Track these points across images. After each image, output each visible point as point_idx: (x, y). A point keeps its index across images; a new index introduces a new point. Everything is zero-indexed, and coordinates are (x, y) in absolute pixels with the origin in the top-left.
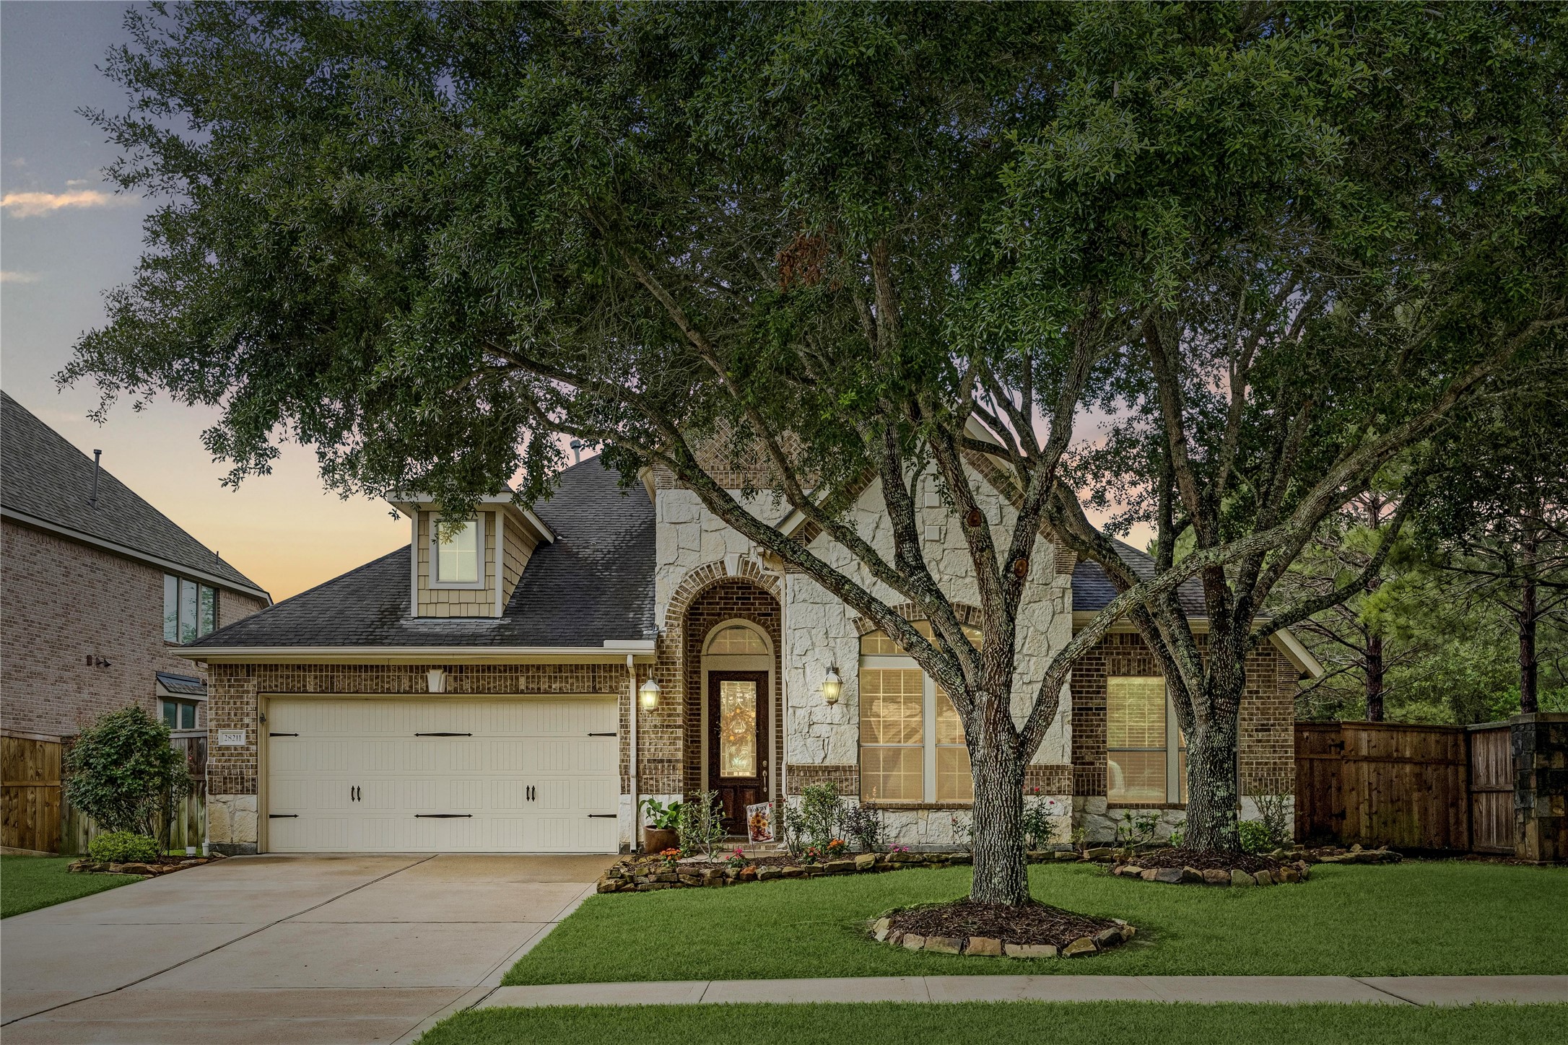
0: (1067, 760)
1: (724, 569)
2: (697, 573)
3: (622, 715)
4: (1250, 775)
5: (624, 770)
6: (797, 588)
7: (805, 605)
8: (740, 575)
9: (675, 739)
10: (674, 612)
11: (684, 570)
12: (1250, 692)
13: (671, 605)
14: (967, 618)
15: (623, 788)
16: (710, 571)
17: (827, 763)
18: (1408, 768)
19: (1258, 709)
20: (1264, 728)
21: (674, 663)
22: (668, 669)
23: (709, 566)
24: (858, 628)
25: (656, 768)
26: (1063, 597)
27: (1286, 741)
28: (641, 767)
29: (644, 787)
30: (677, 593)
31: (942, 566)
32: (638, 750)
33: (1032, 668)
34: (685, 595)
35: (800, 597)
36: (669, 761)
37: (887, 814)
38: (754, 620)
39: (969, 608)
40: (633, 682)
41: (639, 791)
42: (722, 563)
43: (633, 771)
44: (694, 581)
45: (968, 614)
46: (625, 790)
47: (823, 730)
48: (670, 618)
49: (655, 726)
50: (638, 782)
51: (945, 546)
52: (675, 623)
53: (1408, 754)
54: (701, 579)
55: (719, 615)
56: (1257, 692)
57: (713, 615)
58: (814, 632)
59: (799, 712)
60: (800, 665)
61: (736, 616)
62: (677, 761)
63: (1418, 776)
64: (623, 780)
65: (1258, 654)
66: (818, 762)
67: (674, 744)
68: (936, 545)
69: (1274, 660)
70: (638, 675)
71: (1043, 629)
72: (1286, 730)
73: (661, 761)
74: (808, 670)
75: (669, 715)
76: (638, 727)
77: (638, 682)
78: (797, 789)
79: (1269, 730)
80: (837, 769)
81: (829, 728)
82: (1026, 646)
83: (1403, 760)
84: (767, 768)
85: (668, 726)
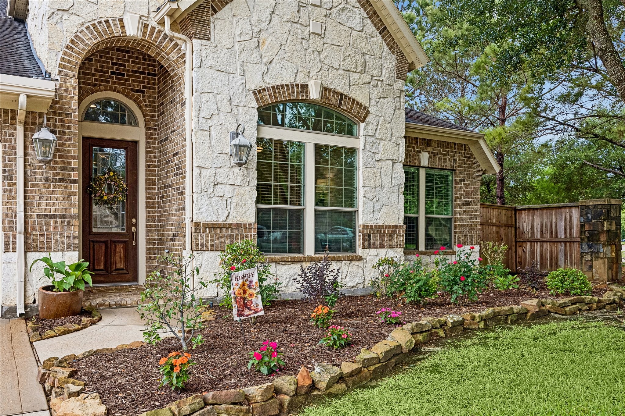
0: (401, 222)
1: (123, 27)
2: (95, 27)
3: (5, 166)
4: (460, 233)
5: (11, 226)
6: (204, 54)
7: (211, 71)
8: (140, 36)
9: (70, 193)
10: (69, 62)
11: (80, 20)
12: (461, 180)
13: (65, 53)
14: (340, 103)
15: (7, 245)
16: (109, 26)
17: (229, 221)
18: (494, 228)
19: (464, 191)
20: (467, 204)
21: (68, 115)
22: (62, 121)
23: (107, 22)
24: (257, 100)
25: (48, 224)
26: (400, 97)
27: (476, 211)
28: (30, 222)
29: (33, 244)
30: (72, 42)
31: (322, 56)
32: (26, 204)
33: (381, 150)
34: (81, 46)
35: (208, 62)
36: (63, 217)
37: (279, 267)
38: (127, 96)
39: (342, 94)
40: (20, 130)
41: (27, 249)
42: (121, 20)
43: (20, 226)
44: (92, 33)
45: (341, 99)
46: (9, 248)
47: (227, 190)
48: (64, 67)
49: (47, 180)
50: (26, 238)
51: (325, 40)
52: (70, 73)
53: (494, 221)
54: (99, 33)
55: (95, 85)
56: (464, 181)
57: (89, 84)
58: (219, 97)
59: (204, 172)
60: (206, 128)
61: (111, 89)
62: (73, 217)
63: (498, 233)
64: (7, 237)
65: (465, 157)
66: (221, 220)
67: (69, 199)
68: (318, 39)
69: (472, 161)
70: (26, 124)
71: (388, 119)
72: (476, 205)
73: (54, 217)
74: (213, 133)
75: (63, 169)
76: (26, 179)
77: (26, 130)
78: (202, 245)
79: (468, 205)
80: (239, 226)
81: (231, 188)
82: (378, 131)
83: (492, 225)
84: (136, 225)
85: (61, 180)
